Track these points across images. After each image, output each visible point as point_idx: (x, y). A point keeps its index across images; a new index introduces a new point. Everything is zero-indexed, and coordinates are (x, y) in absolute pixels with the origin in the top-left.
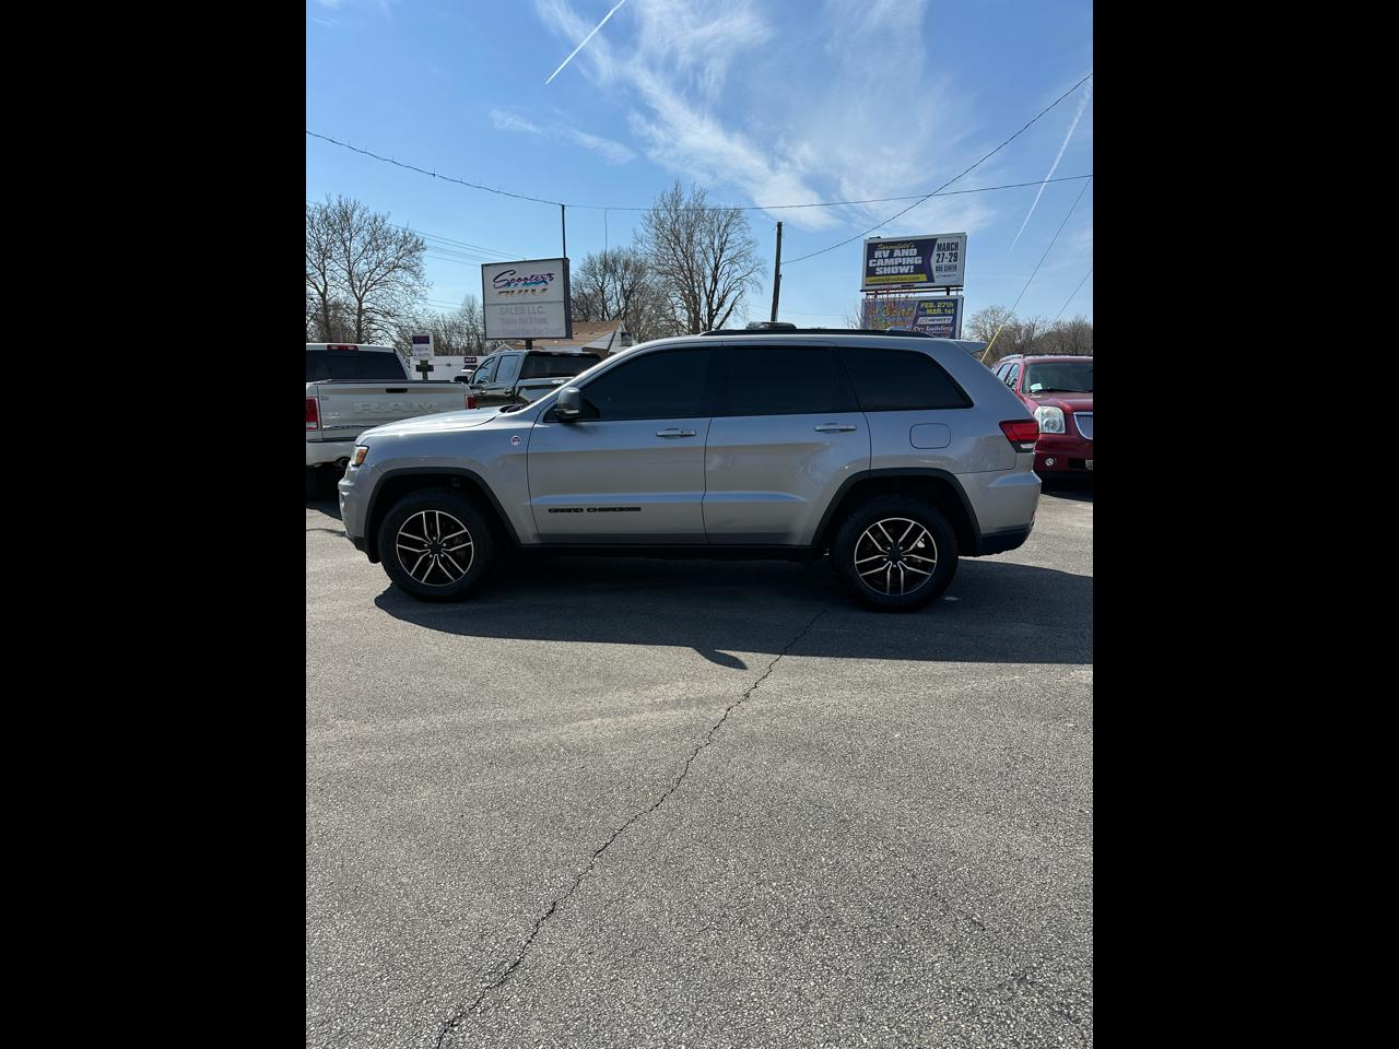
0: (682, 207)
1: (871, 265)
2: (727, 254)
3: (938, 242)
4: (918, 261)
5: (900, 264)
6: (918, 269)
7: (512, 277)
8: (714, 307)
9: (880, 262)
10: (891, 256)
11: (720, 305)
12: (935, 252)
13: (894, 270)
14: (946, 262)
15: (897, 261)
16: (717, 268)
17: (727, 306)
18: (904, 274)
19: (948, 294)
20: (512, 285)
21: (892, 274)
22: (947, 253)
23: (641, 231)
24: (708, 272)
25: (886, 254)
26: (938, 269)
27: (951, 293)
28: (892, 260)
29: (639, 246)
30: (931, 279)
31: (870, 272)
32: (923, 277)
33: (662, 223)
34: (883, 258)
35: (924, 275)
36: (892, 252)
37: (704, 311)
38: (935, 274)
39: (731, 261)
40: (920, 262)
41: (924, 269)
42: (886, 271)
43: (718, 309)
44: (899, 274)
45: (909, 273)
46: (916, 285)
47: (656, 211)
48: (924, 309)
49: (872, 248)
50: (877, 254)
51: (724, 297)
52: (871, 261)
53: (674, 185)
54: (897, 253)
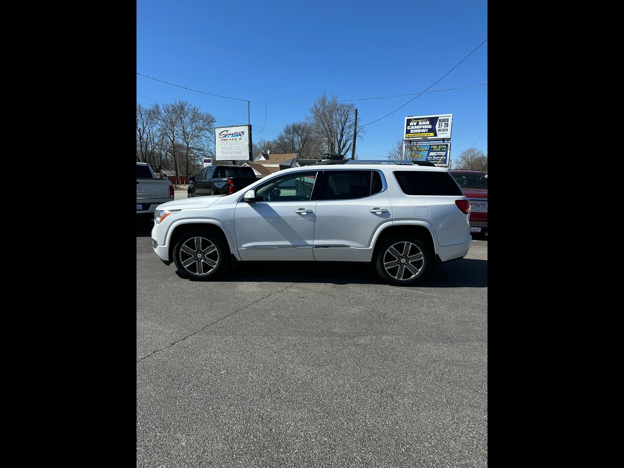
0: (326, 104)
1: (408, 129)
2: (347, 124)
3: (439, 118)
4: (430, 127)
5: (422, 128)
6: (430, 131)
7: (227, 133)
8: (341, 148)
9: (412, 127)
10: (417, 125)
11: (344, 146)
12: (438, 123)
13: (419, 131)
14: (443, 127)
15: (420, 127)
16: (343, 130)
17: (347, 147)
18: (423, 133)
19: (444, 142)
20: (227, 136)
21: (417, 133)
22: (443, 124)
23: (309, 114)
24: (339, 132)
25: (415, 124)
26: (439, 130)
27: (445, 142)
28: (418, 126)
29: (308, 121)
30: (436, 135)
31: (408, 132)
32: (432, 134)
33: (318, 110)
35: (433, 133)
36: (418, 123)
37: (337, 149)
38: (438, 133)
39: (350, 127)
40: (431, 127)
41: (432, 130)
42: (415, 131)
43: (343, 148)
44: (421, 133)
45: (426, 132)
46: (428, 138)
47: (316, 107)
48: (432, 149)
49: (409, 121)
50: (411, 124)
51: (346, 143)
52: (408, 127)
53: (323, 94)
54: (420, 123)
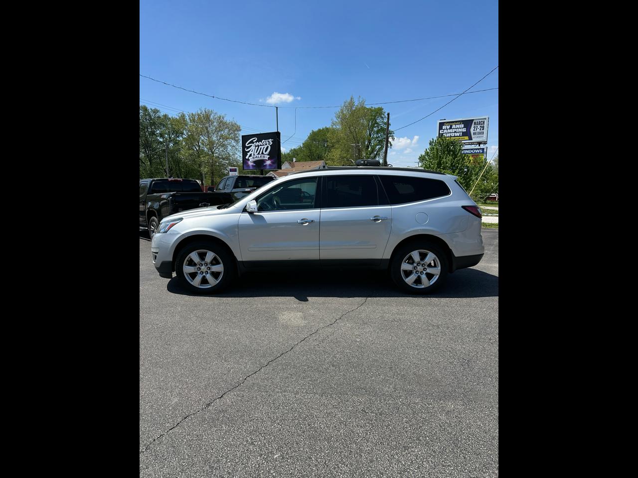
0: (354, 109)
1: (441, 133)
3: (474, 121)
4: (464, 130)
5: (455, 132)
6: (464, 134)
9: (445, 131)
10: (451, 128)
12: (473, 126)
13: (453, 135)
14: (478, 130)
16: (370, 135)
18: (457, 136)
19: (479, 146)
22: (479, 126)
23: (335, 119)
25: (448, 127)
26: (474, 134)
27: (481, 145)
28: (451, 130)
29: (334, 127)
30: (470, 138)
31: (441, 135)
32: (467, 138)
33: (344, 116)
34: (447, 129)
36: (451, 126)
38: (473, 136)
41: (467, 134)
42: (448, 135)
44: (455, 136)
45: (460, 136)
46: (463, 142)
47: (342, 112)
49: (441, 125)
50: (444, 127)
52: (441, 131)
53: (350, 99)
54: (454, 126)
